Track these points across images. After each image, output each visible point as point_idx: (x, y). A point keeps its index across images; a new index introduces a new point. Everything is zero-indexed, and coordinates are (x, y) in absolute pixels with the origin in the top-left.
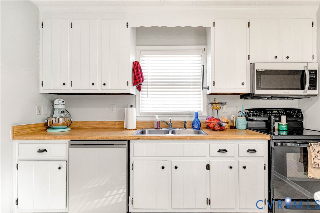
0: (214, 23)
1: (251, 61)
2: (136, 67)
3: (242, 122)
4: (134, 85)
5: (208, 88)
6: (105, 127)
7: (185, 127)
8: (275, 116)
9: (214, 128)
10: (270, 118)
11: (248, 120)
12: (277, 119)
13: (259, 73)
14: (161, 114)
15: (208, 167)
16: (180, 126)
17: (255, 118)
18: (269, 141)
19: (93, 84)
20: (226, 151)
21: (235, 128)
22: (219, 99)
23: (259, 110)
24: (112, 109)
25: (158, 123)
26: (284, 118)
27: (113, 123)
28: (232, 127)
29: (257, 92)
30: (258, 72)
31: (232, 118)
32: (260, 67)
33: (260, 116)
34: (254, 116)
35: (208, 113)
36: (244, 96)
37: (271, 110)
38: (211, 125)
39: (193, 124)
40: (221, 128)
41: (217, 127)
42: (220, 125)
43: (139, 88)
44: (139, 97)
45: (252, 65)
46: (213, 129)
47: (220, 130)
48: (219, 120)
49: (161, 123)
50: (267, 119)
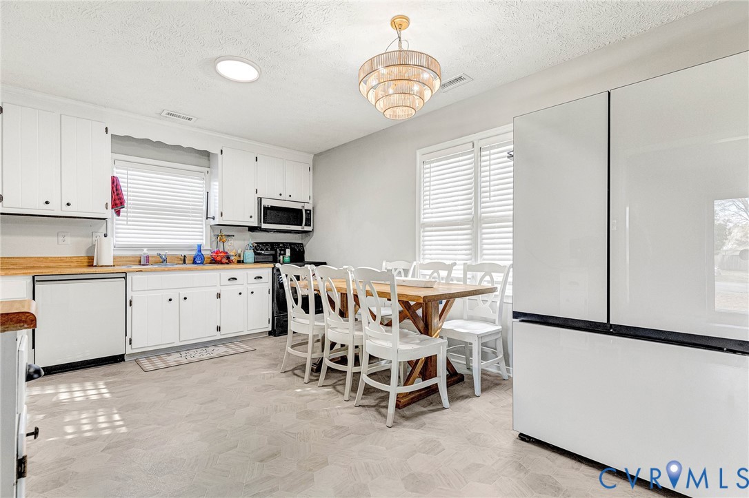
0: (222, 151)
1: (259, 195)
2: (115, 183)
3: (250, 255)
4: (112, 208)
5: (214, 218)
6: (51, 265)
7: (185, 263)
8: (280, 250)
9: (221, 261)
10: (276, 252)
11: (256, 254)
12: (282, 252)
13: (266, 209)
14: (151, 248)
15: (219, 296)
16: (176, 262)
17: (263, 252)
18: (273, 268)
19: (47, 203)
20: (236, 279)
21: (243, 262)
22: (226, 231)
23: (267, 244)
24: (62, 238)
25: (148, 257)
26: (288, 251)
27: (67, 260)
28: (239, 262)
29: (264, 226)
30: (264, 207)
31: (239, 252)
32: (266, 203)
33: (267, 250)
34: (262, 250)
35: (211, 247)
36: (252, 229)
37: (278, 244)
38: (219, 259)
39: (194, 259)
40: (229, 261)
41: (224, 260)
42: (228, 258)
43: (118, 213)
44: (113, 223)
45: (260, 200)
46: (221, 263)
47: (227, 263)
48: (227, 253)
49: (150, 259)
50: (273, 252)
